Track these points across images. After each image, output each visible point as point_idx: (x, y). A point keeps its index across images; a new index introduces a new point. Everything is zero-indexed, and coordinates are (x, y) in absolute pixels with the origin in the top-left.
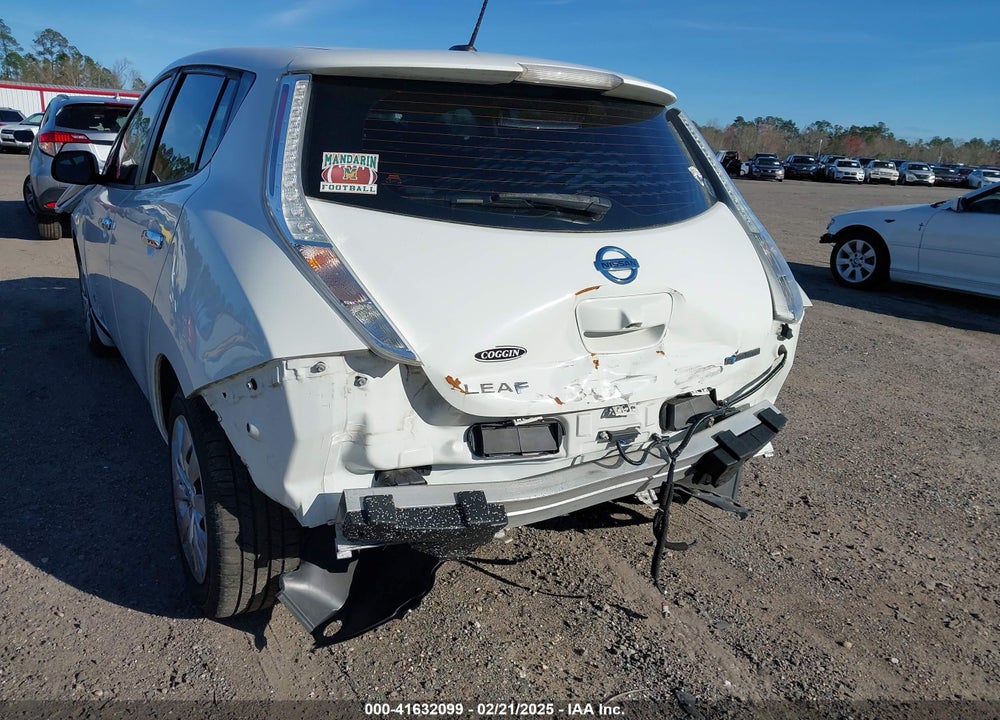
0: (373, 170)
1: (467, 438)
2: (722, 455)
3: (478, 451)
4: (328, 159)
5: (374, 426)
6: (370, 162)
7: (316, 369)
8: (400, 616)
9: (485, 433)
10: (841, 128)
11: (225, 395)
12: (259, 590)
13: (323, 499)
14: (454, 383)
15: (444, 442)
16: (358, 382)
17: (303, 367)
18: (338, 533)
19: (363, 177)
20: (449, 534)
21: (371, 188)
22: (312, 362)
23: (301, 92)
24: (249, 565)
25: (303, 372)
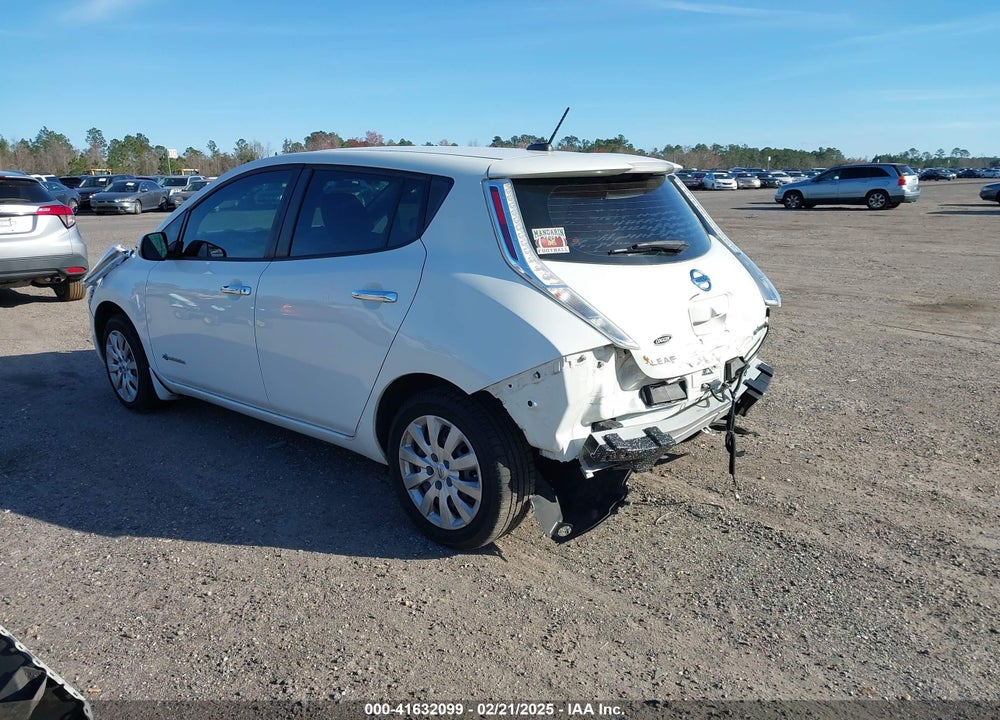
0: (563, 237)
1: (641, 396)
2: (751, 393)
3: (649, 402)
4: (536, 233)
5: (604, 393)
6: (559, 232)
7: (581, 359)
8: (615, 511)
9: (652, 391)
10: (588, 142)
11: (510, 386)
12: (517, 514)
13: (572, 443)
14: (646, 359)
15: (632, 399)
16: (599, 365)
17: (574, 359)
18: (583, 463)
19: (559, 242)
20: (650, 451)
21: (565, 249)
22: (578, 356)
23: (508, 192)
24: (514, 500)
25: (574, 362)
